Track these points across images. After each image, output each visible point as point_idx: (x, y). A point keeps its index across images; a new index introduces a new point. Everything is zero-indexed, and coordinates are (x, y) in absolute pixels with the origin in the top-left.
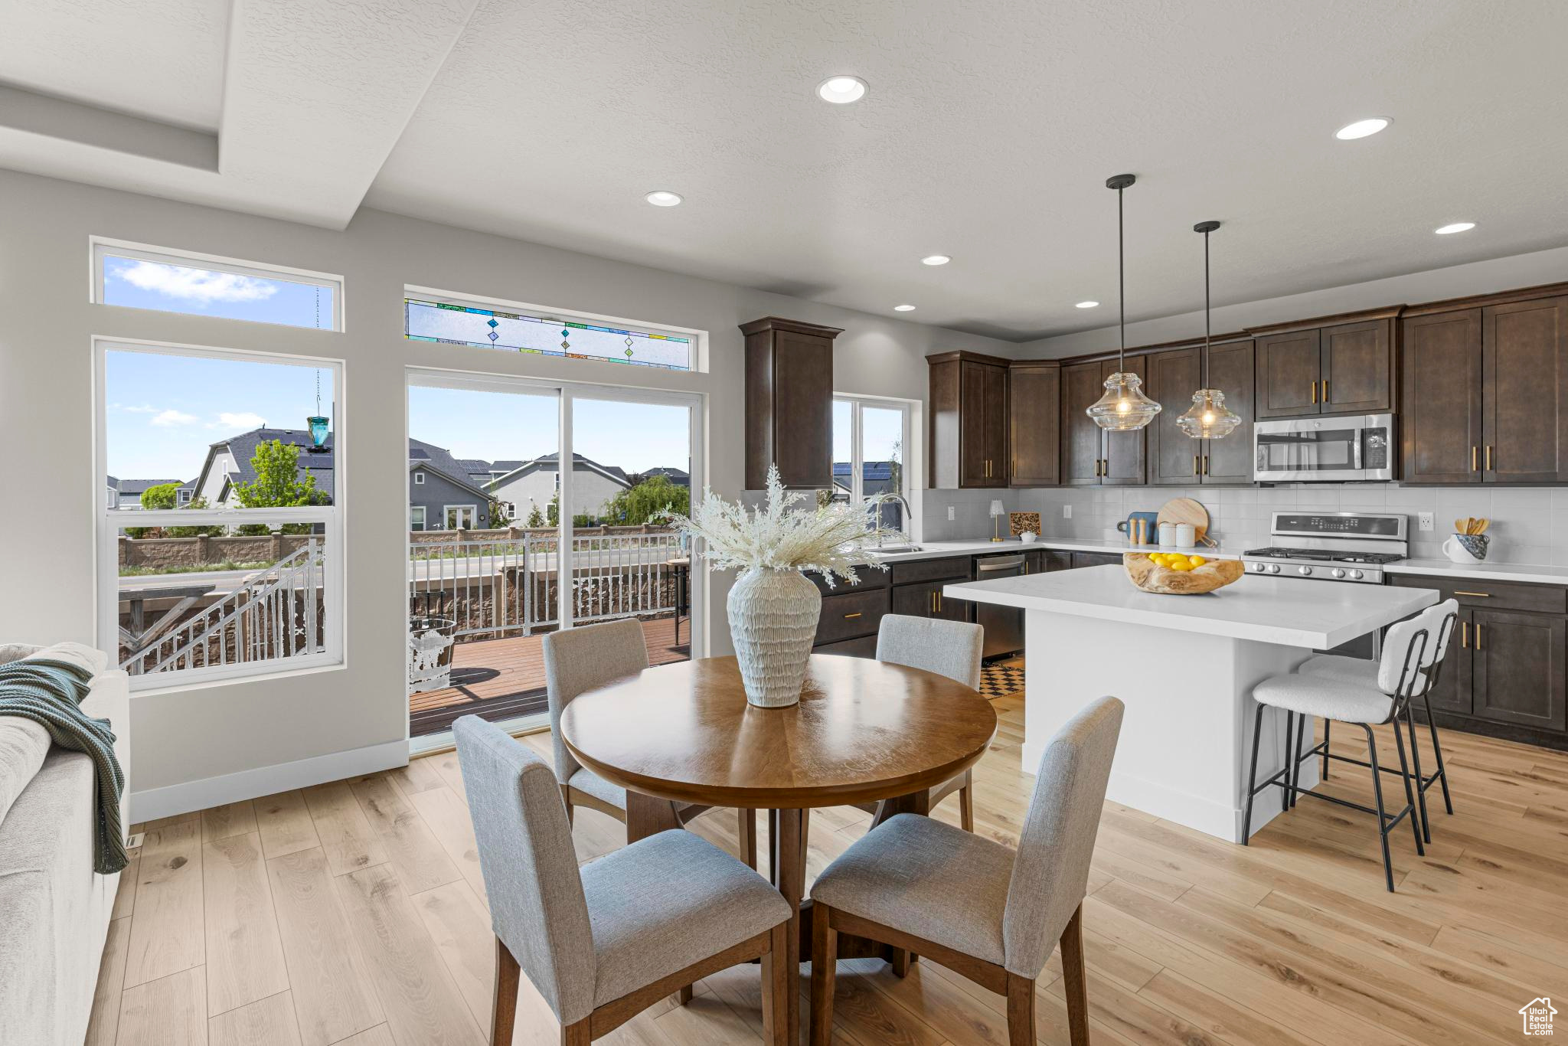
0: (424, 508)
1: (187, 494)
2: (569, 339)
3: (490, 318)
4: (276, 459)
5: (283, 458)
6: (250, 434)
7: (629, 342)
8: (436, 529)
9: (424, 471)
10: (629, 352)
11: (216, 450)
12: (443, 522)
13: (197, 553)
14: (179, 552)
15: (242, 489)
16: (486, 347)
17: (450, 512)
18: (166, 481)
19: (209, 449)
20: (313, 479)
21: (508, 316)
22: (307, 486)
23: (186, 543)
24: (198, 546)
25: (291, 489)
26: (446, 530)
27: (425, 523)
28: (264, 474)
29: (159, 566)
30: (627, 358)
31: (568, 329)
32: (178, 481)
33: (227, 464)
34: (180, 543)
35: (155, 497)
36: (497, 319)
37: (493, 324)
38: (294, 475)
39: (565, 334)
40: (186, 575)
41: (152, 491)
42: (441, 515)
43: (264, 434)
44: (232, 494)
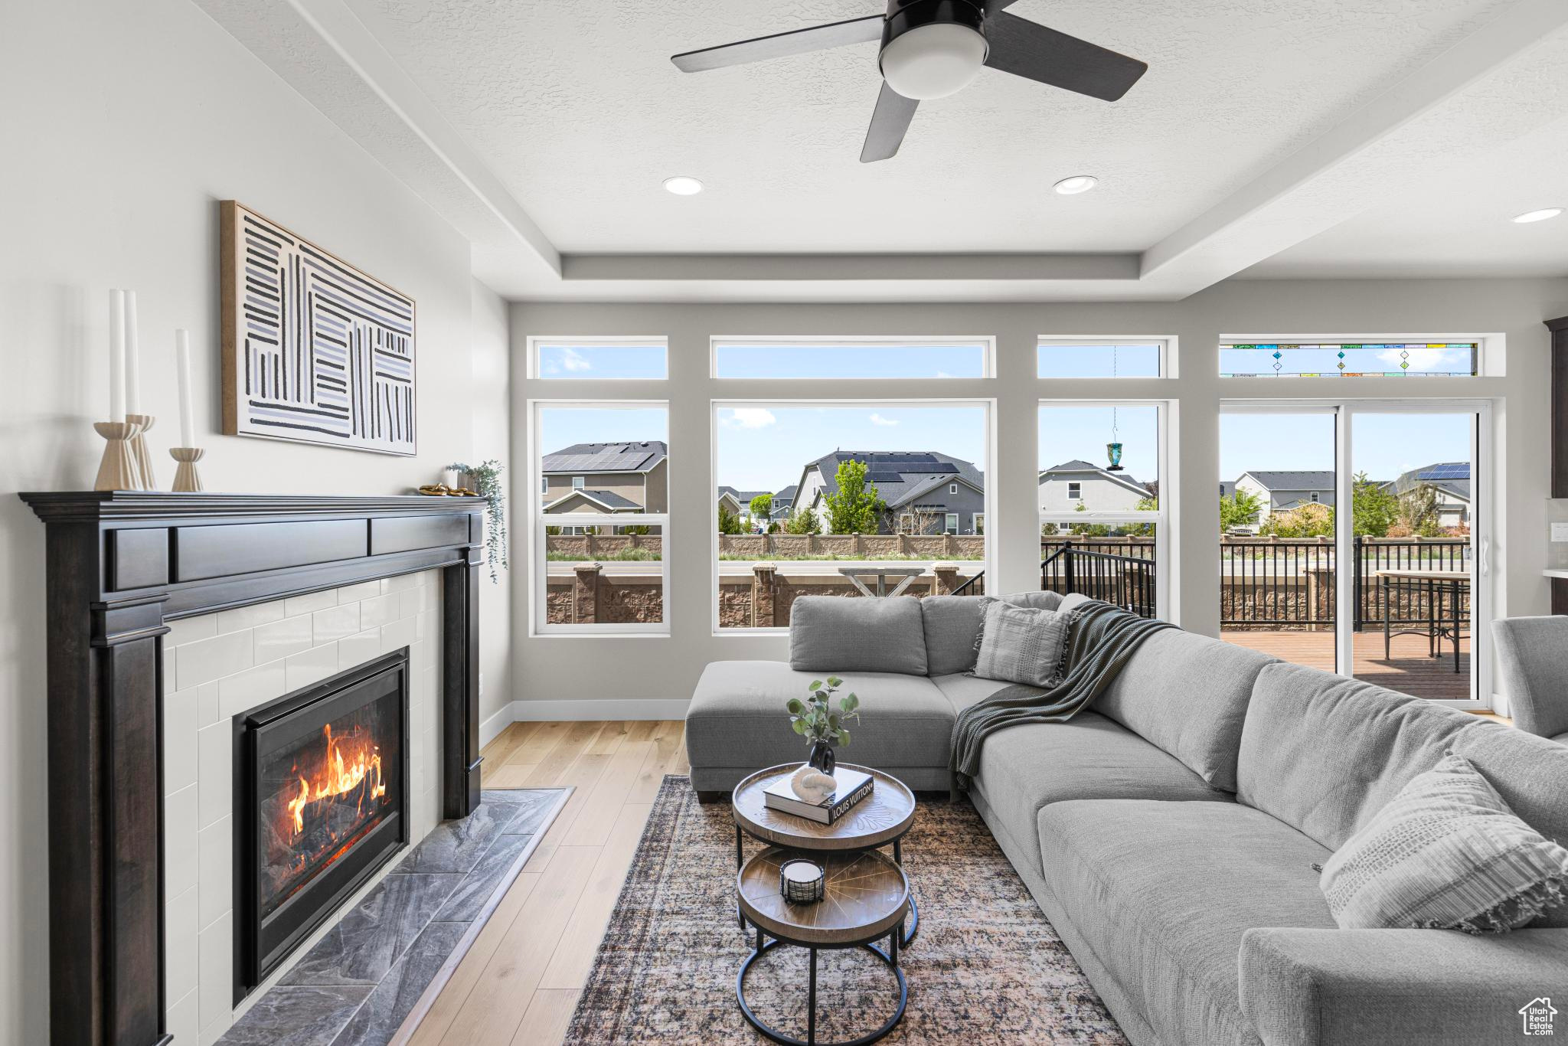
0: (957, 515)
1: (777, 502)
2: (1344, 360)
3: (1274, 351)
4: (851, 476)
5: (856, 474)
6: (830, 456)
7: (1405, 355)
8: (967, 533)
9: (958, 483)
10: (1405, 365)
11: (809, 468)
12: (972, 528)
13: (807, 546)
14: (797, 544)
15: (830, 499)
16: (1271, 376)
17: (978, 519)
18: (763, 493)
19: (804, 468)
20: (876, 491)
21: (1290, 346)
22: (872, 497)
23: (800, 538)
24: (807, 541)
25: (861, 499)
26: (974, 535)
27: (957, 528)
28: (844, 487)
29: (786, 554)
30: (1402, 370)
31: (1344, 351)
32: (770, 493)
33: (816, 480)
34: (797, 538)
35: (758, 505)
36: (1281, 351)
37: (1277, 356)
38: (863, 488)
39: (1341, 355)
40: (808, 562)
41: (756, 500)
42: (970, 521)
43: (841, 457)
44: (822, 502)
